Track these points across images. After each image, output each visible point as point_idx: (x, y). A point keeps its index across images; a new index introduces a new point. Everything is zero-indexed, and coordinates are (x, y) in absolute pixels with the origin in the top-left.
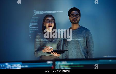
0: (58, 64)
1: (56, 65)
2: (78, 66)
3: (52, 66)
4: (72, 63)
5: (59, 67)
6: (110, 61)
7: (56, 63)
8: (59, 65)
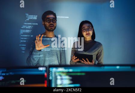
0: (53, 71)
1: (51, 73)
2: (79, 74)
3: (46, 74)
4: (71, 70)
5: (54, 74)
6: (118, 67)
7: (51, 69)
8: (55, 72)
